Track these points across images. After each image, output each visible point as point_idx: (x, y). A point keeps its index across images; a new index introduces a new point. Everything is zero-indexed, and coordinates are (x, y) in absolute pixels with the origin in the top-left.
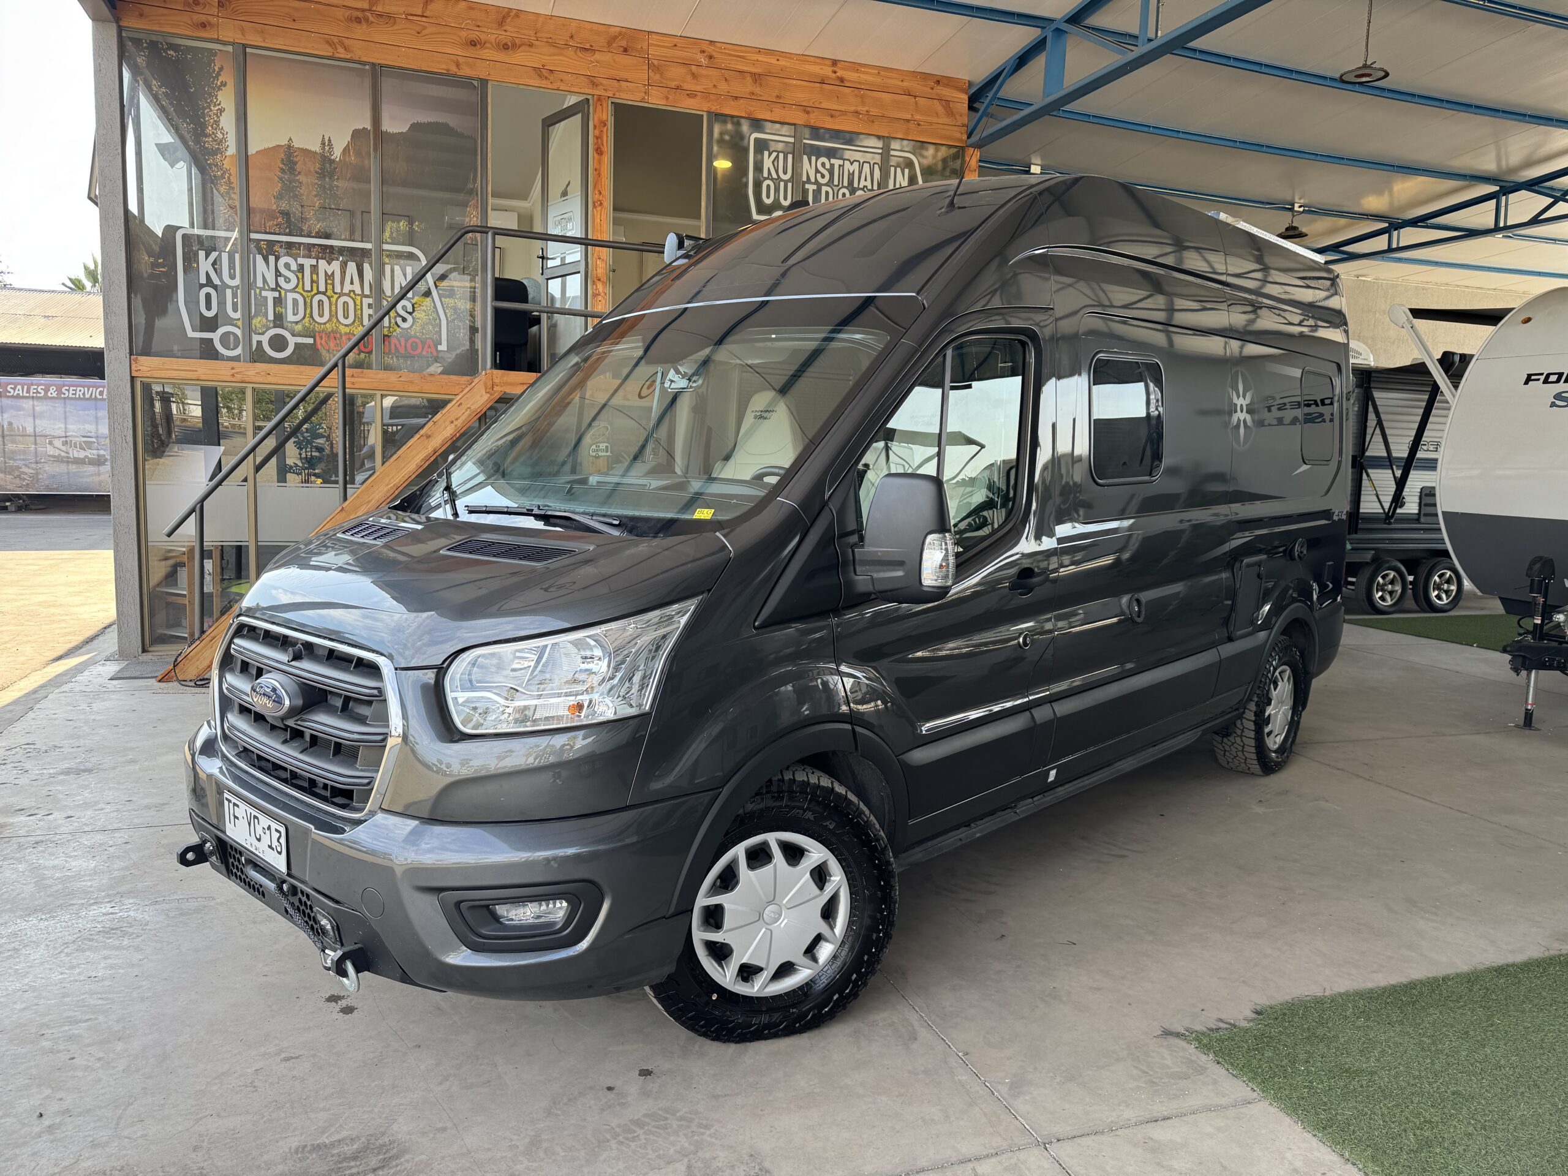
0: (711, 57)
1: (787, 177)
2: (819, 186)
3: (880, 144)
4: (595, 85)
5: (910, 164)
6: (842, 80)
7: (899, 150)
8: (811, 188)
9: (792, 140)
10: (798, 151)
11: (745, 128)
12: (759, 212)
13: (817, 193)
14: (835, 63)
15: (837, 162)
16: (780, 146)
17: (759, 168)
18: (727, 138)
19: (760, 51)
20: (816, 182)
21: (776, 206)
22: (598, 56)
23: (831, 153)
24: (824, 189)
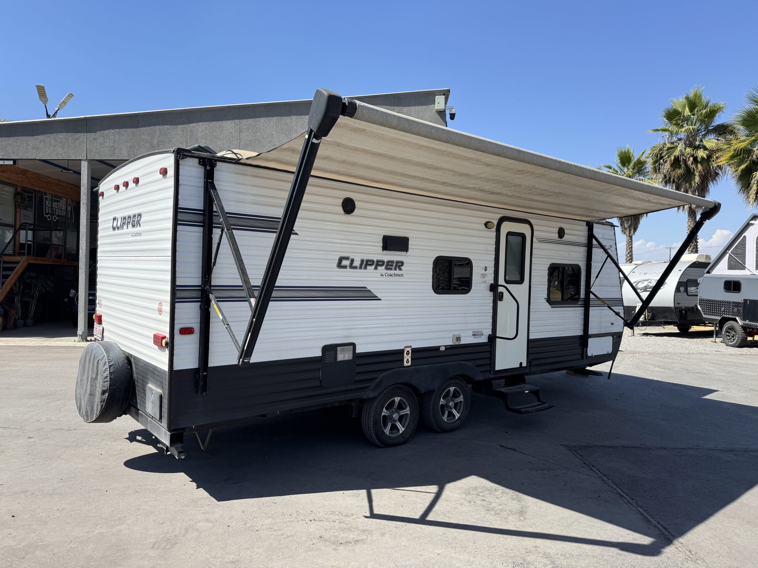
0: (39, 177)
1: (50, 207)
2: (56, 209)
3: (66, 200)
4: (18, 182)
5: (71, 205)
6: (60, 184)
7: (69, 202)
8: (54, 209)
9: (51, 198)
10: (52, 200)
11: (43, 194)
12: (46, 215)
13: (55, 210)
14: (59, 180)
15: (59, 203)
16: (49, 199)
17: (45, 204)
18: (40, 196)
19: (47, 177)
20: (55, 208)
21: (48, 213)
22: (19, 176)
23: (58, 201)
24: (57, 210)
